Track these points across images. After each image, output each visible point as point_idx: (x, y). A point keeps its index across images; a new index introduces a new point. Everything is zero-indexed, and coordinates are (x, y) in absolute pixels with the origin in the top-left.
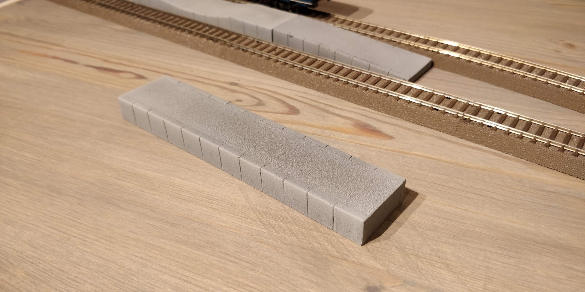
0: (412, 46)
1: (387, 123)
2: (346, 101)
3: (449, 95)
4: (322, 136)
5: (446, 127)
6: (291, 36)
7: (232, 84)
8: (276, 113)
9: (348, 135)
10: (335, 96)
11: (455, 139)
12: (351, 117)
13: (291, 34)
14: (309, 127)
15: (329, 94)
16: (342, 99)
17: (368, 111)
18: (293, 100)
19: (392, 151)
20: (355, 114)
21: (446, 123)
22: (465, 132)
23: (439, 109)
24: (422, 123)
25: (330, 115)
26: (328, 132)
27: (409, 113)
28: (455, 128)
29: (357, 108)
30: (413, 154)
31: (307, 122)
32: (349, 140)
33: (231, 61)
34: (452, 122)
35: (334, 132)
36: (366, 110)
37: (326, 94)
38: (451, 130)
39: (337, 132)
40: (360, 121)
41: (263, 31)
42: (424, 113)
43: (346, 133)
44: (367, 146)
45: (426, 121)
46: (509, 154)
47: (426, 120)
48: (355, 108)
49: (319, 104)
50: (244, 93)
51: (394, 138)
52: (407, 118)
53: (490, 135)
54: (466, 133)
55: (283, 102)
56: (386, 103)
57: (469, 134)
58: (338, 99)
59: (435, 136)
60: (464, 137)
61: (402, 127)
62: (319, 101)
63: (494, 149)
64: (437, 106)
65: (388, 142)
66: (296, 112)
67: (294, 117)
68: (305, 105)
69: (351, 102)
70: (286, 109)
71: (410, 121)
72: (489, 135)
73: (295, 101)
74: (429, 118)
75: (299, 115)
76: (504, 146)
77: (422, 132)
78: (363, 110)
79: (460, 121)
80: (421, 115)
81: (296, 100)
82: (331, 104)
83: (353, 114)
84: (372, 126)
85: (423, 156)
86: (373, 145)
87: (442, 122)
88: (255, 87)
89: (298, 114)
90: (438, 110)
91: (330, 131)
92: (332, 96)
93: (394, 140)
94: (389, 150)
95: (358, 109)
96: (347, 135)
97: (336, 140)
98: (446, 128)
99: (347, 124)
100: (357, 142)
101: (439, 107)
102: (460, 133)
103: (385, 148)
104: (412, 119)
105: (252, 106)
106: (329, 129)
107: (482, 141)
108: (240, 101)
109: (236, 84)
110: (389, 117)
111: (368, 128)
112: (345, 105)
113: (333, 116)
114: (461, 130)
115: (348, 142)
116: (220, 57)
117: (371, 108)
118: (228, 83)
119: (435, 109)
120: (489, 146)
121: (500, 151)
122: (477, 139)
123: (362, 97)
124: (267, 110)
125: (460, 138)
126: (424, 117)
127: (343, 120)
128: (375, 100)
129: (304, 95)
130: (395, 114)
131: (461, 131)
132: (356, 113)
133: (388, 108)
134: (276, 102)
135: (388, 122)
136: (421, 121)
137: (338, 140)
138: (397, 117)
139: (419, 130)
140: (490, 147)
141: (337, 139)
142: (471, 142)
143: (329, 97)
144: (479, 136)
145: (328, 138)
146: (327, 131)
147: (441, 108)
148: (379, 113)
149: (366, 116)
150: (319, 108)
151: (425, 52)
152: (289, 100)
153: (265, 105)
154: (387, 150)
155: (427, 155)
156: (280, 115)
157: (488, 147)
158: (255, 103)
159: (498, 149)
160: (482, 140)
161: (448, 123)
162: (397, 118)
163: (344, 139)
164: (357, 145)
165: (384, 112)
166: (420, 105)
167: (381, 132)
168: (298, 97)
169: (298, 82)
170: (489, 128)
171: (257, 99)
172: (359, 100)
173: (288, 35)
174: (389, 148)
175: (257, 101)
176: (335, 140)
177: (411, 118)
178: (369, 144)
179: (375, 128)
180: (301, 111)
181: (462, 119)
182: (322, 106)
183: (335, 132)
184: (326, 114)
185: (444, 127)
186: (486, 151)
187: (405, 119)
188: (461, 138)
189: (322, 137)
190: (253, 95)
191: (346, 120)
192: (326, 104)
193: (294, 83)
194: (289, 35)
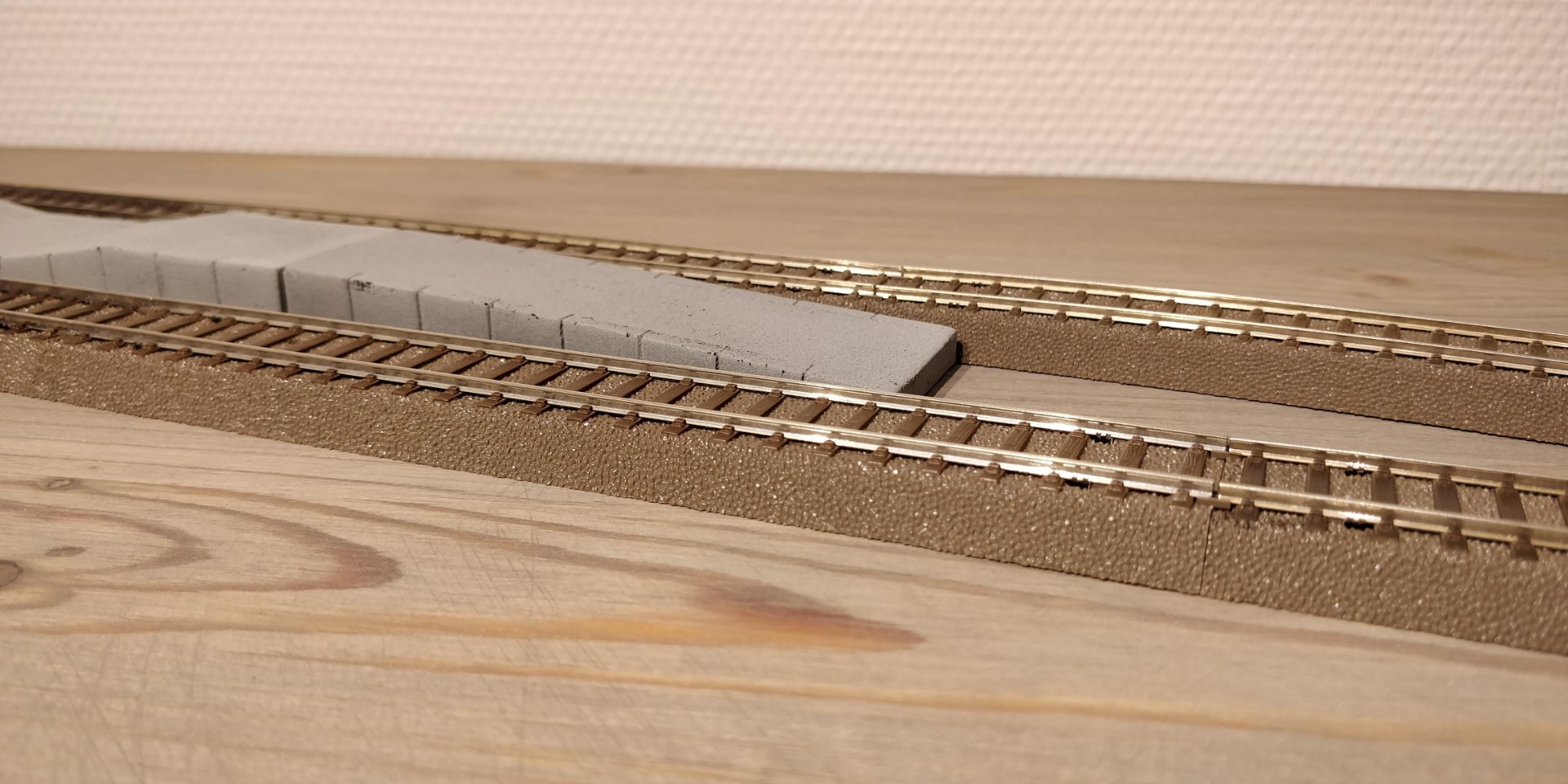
0: (868, 297)
1: (859, 572)
2: (640, 503)
3: (1101, 425)
4: (525, 674)
5: (1150, 556)
6: (362, 286)
7: (50, 485)
8: (266, 588)
9: (678, 649)
10: (583, 487)
11: (1210, 608)
12: (677, 564)
13: (363, 279)
14: (451, 638)
15: (552, 480)
16: (620, 493)
17: (753, 532)
18: (364, 524)
19: (939, 704)
20: (694, 550)
21: (1146, 539)
22: (1252, 566)
23: (1092, 479)
24: (1027, 556)
25: (567, 568)
26: (560, 651)
27: (953, 513)
28: (1196, 556)
29: (697, 526)
30: (1052, 709)
31: (439, 614)
32: (686, 678)
33: (78, 402)
34: (1174, 528)
35: (599, 647)
36: (743, 530)
37: (537, 481)
38: (1181, 567)
39: (615, 645)
40: (724, 577)
41: (242, 278)
42: (1025, 503)
43: (666, 641)
44: (793, 694)
45: (1046, 542)
46: (1502, 643)
47: (1045, 534)
48: (687, 524)
49: (503, 526)
50: (105, 517)
51: (919, 639)
52: (946, 541)
53: (1378, 561)
54: (1257, 574)
55: (313, 536)
56: (832, 481)
57: (1275, 570)
58: (598, 497)
59: (1115, 608)
60: (1253, 592)
61: (939, 584)
62: (504, 513)
63: (1419, 629)
64: (1078, 469)
65: (898, 659)
66: (378, 573)
67: (369, 599)
68: (433, 536)
69: (667, 502)
70: (326, 565)
71: (966, 550)
72: (1373, 562)
73: (378, 527)
74: (1057, 523)
75: (400, 583)
76: (1465, 606)
77: (1044, 596)
78: (726, 528)
79: (1211, 515)
80: (1014, 517)
81: (381, 520)
82: (566, 520)
83: (685, 549)
84: (793, 595)
85: (1107, 713)
86: (821, 685)
87: (1125, 534)
88: (174, 486)
89: (390, 580)
90: (1084, 485)
91: (571, 644)
92: (571, 486)
93: (922, 646)
94: (920, 703)
95: (707, 526)
96: (674, 653)
97: (615, 685)
98: (1151, 562)
99: (661, 598)
100: (733, 680)
101: (1089, 470)
102: (1226, 575)
103: (893, 692)
104: (973, 543)
105: (133, 567)
106: (571, 632)
107: (1348, 598)
108: (72, 551)
109: (74, 484)
110: (858, 546)
111: (774, 603)
112: (635, 519)
113: (581, 569)
114: (1229, 559)
115: (680, 685)
116: (29, 392)
117: (765, 518)
118: (33, 485)
119: (1072, 483)
120: (1390, 618)
121: (1449, 635)
122: (1320, 592)
123: (713, 473)
124: (212, 577)
125: (1232, 600)
126: (1032, 524)
127: (635, 582)
128: (779, 475)
129: (424, 497)
130: (887, 526)
131: (1230, 566)
132: (699, 544)
133: (846, 504)
134: (271, 539)
135: (865, 566)
136: (1017, 547)
137: (625, 686)
138: (898, 542)
139: (1026, 590)
140: (1395, 623)
141: (619, 680)
142: (1296, 611)
143: (555, 492)
144: (1326, 576)
145: (564, 681)
146: (556, 645)
147: (1099, 473)
148: (808, 532)
149: (750, 554)
150: (508, 544)
151: (927, 312)
152: (348, 522)
153: (208, 557)
154: (907, 702)
155: (1123, 703)
156: (289, 595)
157: (1388, 625)
158: (155, 554)
159: (1438, 623)
160: (1344, 595)
161: (1158, 538)
162: (901, 547)
163: (656, 674)
164: (739, 696)
165: (830, 528)
166: (995, 472)
167: (848, 617)
168: (393, 507)
169: (400, 448)
170: (1357, 534)
171: (170, 534)
172: (705, 487)
173: (348, 283)
174: (913, 692)
175: (167, 543)
176: (606, 685)
177: (969, 539)
178: (799, 684)
179: (806, 599)
180: (408, 567)
181: (1216, 509)
182: (523, 534)
183: (603, 644)
184: (544, 566)
185: (1141, 556)
186: (1388, 645)
187: (937, 546)
188: (1241, 602)
189: (530, 680)
190: (151, 518)
191: (654, 581)
192: (542, 524)
193: (376, 454)
194: (352, 280)
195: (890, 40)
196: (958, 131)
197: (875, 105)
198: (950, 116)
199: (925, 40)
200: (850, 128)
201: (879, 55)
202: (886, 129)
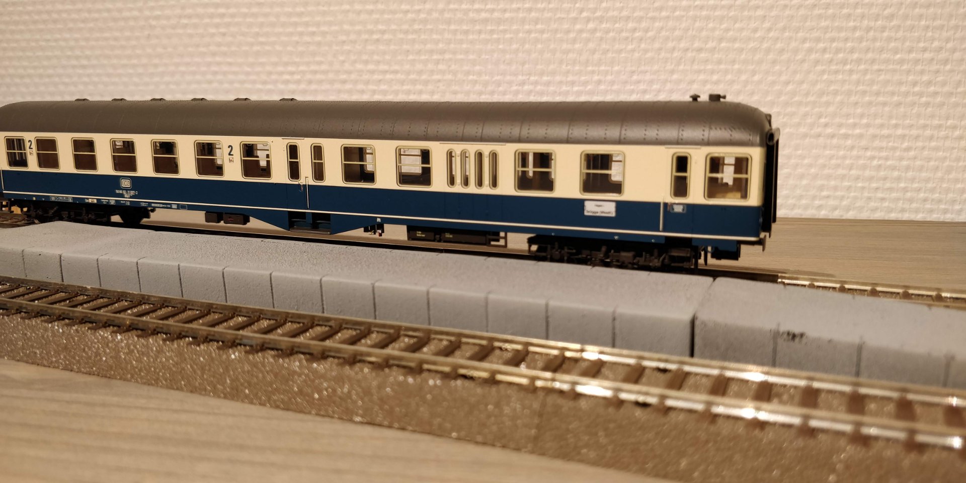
13: (797, 330)
195: (855, 125)
196: (905, 190)
197: (840, 171)
198: (899, 179)
199: (882, 126)
200: (821, 188)
201: (846, 136)
202: (849, 188)
